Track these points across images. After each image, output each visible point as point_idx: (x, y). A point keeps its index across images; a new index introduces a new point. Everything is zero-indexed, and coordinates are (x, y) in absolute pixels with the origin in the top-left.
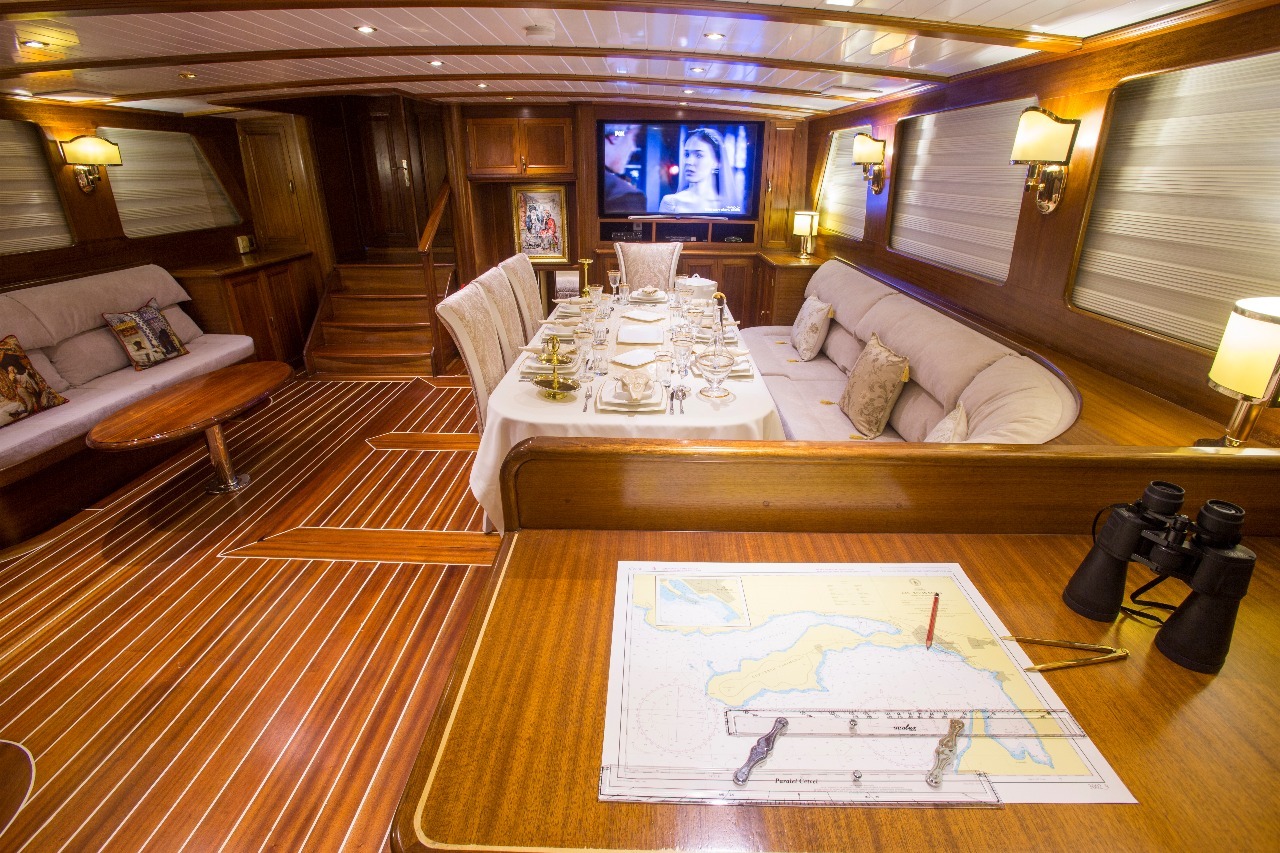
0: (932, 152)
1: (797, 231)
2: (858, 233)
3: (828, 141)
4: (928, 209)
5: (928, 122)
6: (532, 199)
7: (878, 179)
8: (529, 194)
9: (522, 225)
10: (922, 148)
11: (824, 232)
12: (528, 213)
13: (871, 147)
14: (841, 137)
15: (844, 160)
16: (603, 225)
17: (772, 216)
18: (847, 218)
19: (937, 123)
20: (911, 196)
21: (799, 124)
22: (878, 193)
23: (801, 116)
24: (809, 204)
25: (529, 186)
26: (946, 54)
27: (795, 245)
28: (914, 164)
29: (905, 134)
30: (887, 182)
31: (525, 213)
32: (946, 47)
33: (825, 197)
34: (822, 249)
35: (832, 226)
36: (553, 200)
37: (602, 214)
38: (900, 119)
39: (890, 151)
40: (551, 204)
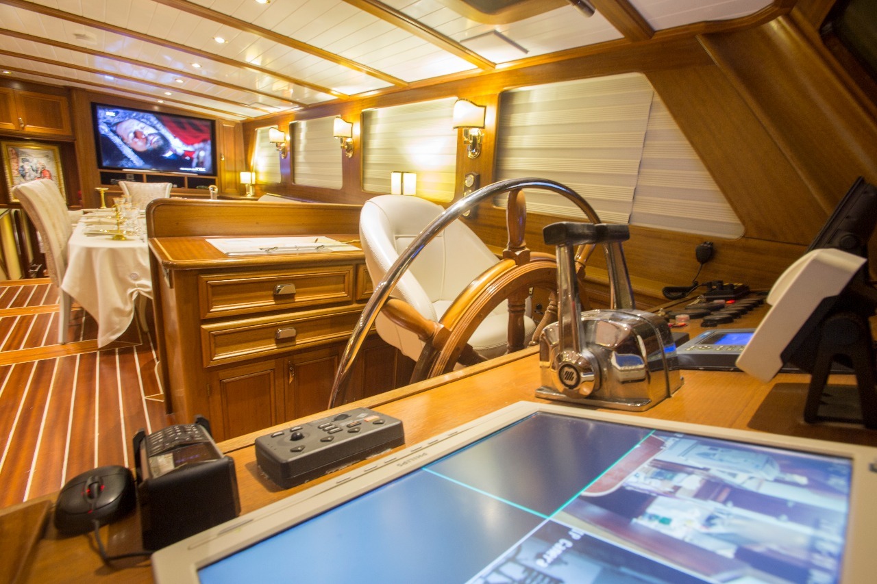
0: (307, 138)
1: (242, 182)
2: (278, 180)
3: (254, 133)
4: (309, 163)
5: (303, 124)
6: (23, 153)
7: (284, 151)
8: (21, 150)
9: (15, 173)
10: (302, 135)
11: (259, 183)
12: (21, 164)
13: (278, 135)
14: (262, 132)
15: (266, 143)
16: (102, 174)
17: (226, 176)
18: (270, 173)
19: (308, 125)
20: (300, 158)
21: (237, 124)
22: (285, 158)
23: (238, 119)
24: (248, 168)
25: (21, 143)
26: (307, 95)
27: (242, 190)
28: (300, 143)
29: (293, 129)
30: (289, 153)
31: (17, 163)
32: (306, 91)
33: (257, 165)
34: (259, 192)
35: (263, 179)
36: (47, 156)
37: (100, 166)
38: (291, 123)
39: (288, 138)
40: (45, 159)
